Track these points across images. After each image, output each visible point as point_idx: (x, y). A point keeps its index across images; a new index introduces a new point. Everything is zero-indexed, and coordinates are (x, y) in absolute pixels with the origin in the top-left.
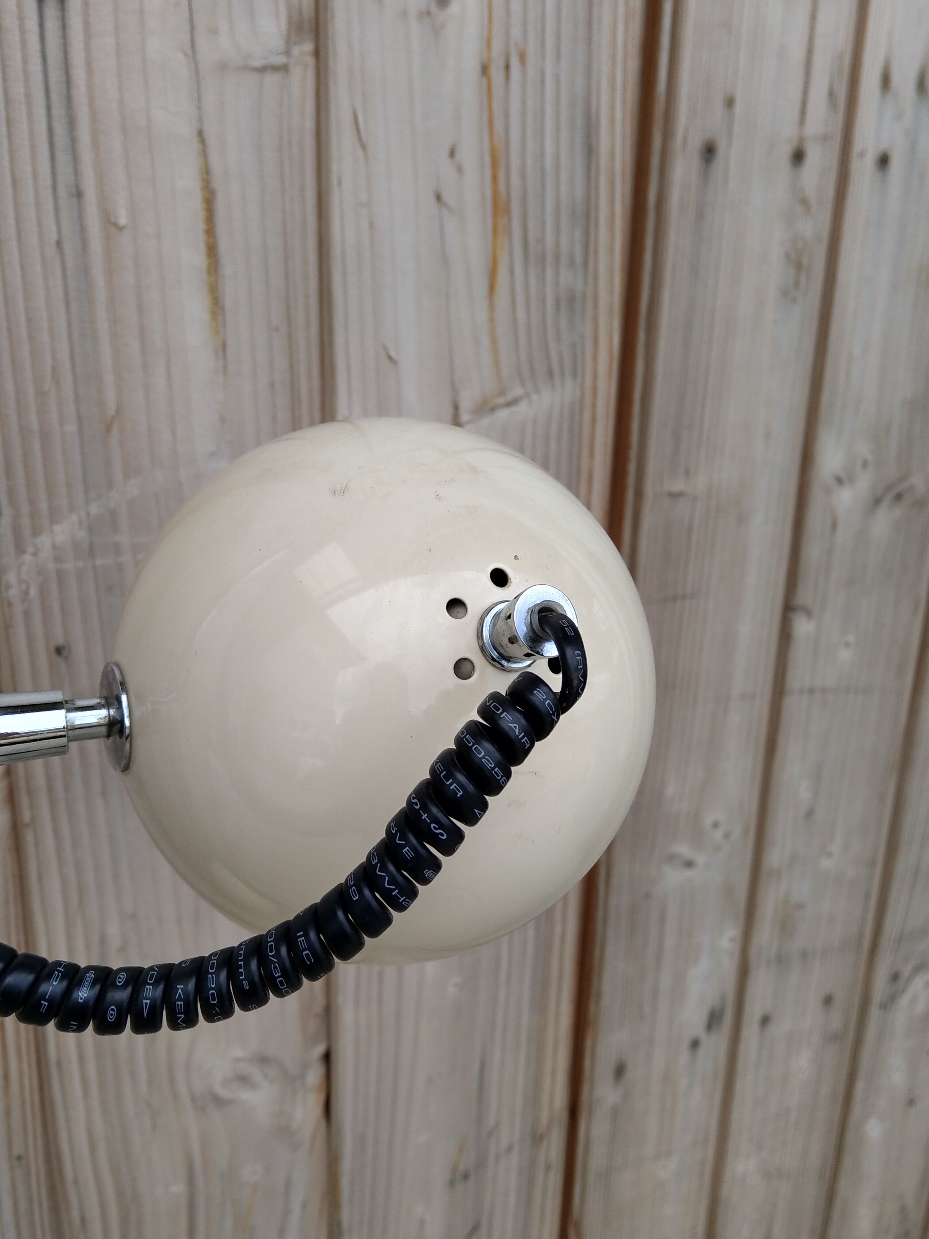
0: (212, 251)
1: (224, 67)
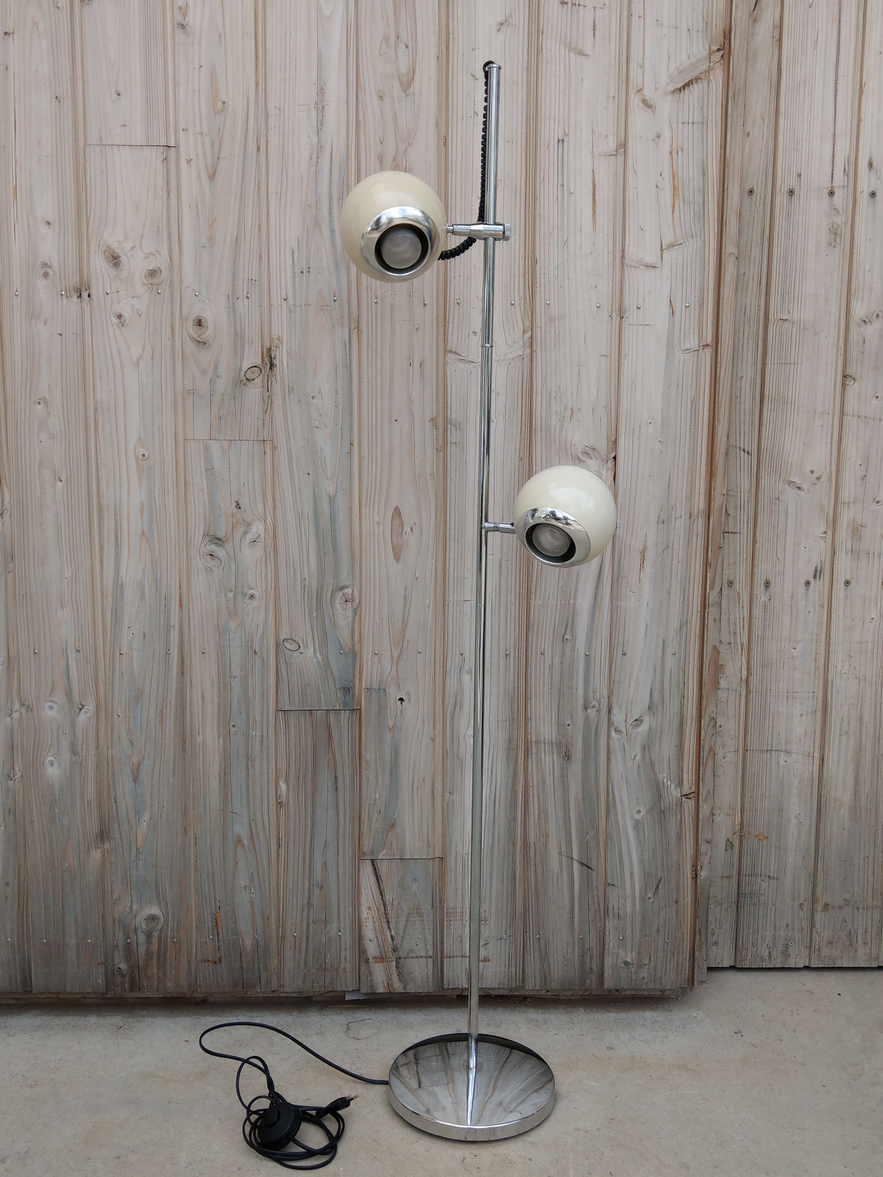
0: (594, 200)
1: (600, 155)
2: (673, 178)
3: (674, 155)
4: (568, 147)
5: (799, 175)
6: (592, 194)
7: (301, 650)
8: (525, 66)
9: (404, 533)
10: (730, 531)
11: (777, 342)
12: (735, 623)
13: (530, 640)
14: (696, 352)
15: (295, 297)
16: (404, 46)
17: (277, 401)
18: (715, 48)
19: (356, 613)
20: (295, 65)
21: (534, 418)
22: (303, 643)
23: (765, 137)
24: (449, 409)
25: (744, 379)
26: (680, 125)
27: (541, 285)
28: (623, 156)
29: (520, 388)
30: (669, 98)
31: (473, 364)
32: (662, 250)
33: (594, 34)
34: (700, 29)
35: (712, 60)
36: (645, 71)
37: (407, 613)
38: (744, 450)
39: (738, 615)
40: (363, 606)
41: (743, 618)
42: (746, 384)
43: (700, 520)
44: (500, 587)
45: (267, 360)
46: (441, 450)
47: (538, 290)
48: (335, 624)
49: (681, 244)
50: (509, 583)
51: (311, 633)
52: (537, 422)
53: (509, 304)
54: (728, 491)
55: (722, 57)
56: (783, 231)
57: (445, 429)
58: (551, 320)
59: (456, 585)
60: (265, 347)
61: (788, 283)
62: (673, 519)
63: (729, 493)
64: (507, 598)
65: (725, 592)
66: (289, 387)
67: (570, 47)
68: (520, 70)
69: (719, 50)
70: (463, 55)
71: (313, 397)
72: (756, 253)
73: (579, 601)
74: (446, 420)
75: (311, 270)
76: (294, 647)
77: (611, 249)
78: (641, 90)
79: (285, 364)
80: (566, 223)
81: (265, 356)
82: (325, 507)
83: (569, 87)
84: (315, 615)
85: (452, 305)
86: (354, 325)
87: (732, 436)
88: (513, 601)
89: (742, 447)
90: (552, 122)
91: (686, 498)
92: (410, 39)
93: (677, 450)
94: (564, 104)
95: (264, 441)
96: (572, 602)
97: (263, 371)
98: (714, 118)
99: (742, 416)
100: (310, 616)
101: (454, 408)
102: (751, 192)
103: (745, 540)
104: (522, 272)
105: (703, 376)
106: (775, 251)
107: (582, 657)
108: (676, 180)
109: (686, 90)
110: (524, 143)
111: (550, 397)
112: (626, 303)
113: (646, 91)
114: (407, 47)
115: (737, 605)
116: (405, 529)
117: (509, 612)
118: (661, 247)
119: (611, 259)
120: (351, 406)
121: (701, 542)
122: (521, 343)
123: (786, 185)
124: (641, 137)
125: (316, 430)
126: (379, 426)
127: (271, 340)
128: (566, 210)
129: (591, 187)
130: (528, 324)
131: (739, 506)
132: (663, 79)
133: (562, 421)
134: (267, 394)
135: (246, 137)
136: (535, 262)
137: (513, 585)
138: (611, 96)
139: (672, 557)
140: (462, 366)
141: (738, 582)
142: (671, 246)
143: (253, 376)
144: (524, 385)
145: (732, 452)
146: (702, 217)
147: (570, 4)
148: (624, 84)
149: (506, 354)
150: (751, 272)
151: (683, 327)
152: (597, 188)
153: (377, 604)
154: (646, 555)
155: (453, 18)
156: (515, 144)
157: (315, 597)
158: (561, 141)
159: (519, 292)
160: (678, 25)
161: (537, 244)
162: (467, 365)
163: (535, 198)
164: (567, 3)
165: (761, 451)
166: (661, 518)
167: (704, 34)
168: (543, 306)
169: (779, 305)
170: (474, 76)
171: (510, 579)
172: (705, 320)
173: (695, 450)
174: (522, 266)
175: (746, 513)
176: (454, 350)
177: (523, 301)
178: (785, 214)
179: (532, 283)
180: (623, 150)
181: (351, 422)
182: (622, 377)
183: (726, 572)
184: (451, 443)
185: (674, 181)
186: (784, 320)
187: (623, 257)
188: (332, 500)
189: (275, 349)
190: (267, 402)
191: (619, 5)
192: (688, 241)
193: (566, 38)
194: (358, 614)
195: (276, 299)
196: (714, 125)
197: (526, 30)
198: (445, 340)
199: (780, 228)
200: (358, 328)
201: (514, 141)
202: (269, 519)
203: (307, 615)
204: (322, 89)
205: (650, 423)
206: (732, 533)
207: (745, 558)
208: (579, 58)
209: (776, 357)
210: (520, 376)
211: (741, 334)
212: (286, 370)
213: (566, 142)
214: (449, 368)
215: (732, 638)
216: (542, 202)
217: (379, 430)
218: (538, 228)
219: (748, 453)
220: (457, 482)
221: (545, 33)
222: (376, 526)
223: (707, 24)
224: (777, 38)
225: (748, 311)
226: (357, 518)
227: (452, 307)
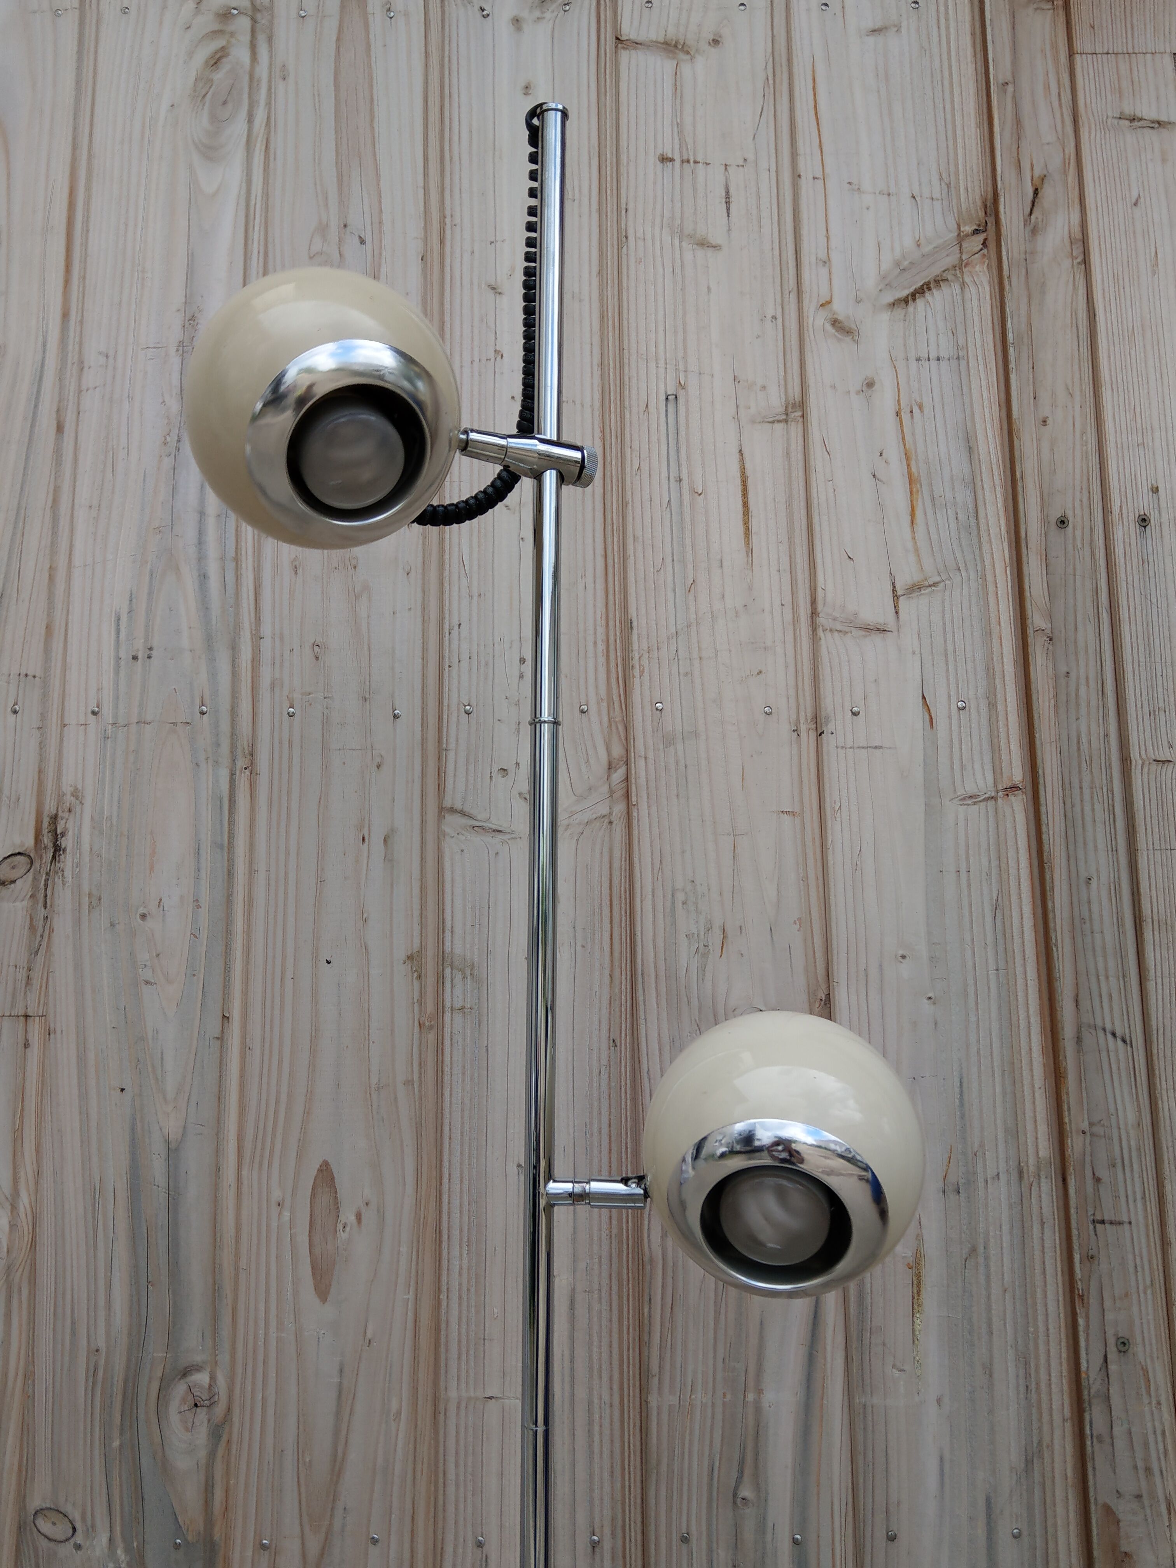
0: (745, 504)
1: (753, 422)
2: (908, 459)
3: (905, 417)
4: (687, 410)
5: (1155, 490)
6: (740, 494)
7: (79, 1539)
8: (595, 269)
9: (340, 1227)
10: (1106, 1218)
11: (1154, 806)
12: (1146, 1445)
13: (652, 1502)
14: (991, 803)
15: (116, 706)
16: (358, 241)
17: (63, 925)
18: (968, 229)
19: (220, 1437)
20: (143, 279)
21: (639, 949)
22: (84, 1519)
23: (1078, 425)
24: (448, 934)
25: (1094, 883)
26: (913, 364)
27: (642, 673)
28: (800, 425)
29: (606, 885)
30: (885, 316)
31: (500, 837)
32: (896, 597)
33: (728, 209)
34: (937, 195)
35: (965, 250)
36: (833, 270)
37: (344, 1433)
38: (1114, 1034)
39: (1149, 1425)
40: (236, 1419)
41: (1163, 1433)
42: (1099, 891)
43: (1045, 1186)
44: (572, 1361)
45: (47, 840)
46: (431, 1028)
47: (637, 681)
48: (165, 1467)
49: (935, 584)
50: (595, 1349)
51: (105, 1491)
52: (647, 956)
53: (577, 713)
54: (1091, 1124)
55: (984, 244)
56: (1137, 592)
57: (440, 979)
58: (669, 741)
59: (464, 1358)
60: (46, 813)
61: (1160, 690)
62: (981, 1185)
63: (1095, 1129)
64: (591, 1390)
65: (1112, 1367)
66: (90, 895)
67: (681, 231)
68: (586, 276)
69: (976, 232)
70: (472, 253)
71: (143, 916)
72: (1086, 635)
73: (769, 1397)
74: (442, 958)
75: (154, 653)
76: (60, 1530)
77: (788, 599)
78: (829, 302)
79: (86, 847)
80: (689, 549)
81: (45, 831)
82: (157, 1168)
83: (684, 302)
84: (116, 1444)
85: (455, 714)
86: (241, 763)
87: (1085, 1004)
88: (606, 1397)
89: (1108, 1026)
90: (652, 365)
91: (1006, 1130)
92: (368, 228)
93: (973, 1019)
94: (676, 332)
95: (26, 1016)
96: (751, 1397)
97: (37, 865)
98: (979, 351)
99: (1100, 960)
100: (105, 1445)
101: (458, 930)
102: (1062, 523)
103: (1143, 1241)
104: (601, 647)
105: (1011, 854)
106: (1125, 628)
107: (785, 1547)
108: (913, 463)
109: (918, 301)
110: (597, 404)
111: (673, 903)
112: (828, 703)
113: (836, 306)
114: (363, 242)
115: (1146, 1401)
116: (343, 1218)
117: (596, 1428)
118: (894, 590)
119: (788, 616)
120: (228, 932)
121: (1052, 1238)
122: (605, 789)
123: (1131, 509)
124: (834, 387)
125: (146, 989)
126: (289, 974)
127: (61, 796)
128: (688, 526)
129: (738, 482)
130: (617, 751)
131: (1119, 1161)
132: (871, 282)
133: (703, 952)
134: (42, 912)
135: (36, 406)
136: (628, 626)
137: (605, 1356)
138: (769, 317)
139: (988, 1277)
140: (477, 839)
141: (1139, 1340)
142: (915, 588)
143: (13, 875)
144: (616, 880)
145: (1088, 1039)
146: (974, 533)
147: (677, 163)
148: (793, 297)
149: (573, 814)
150: (1082, 671)
151: (956, 748)
152: (750, 481)
153: (270, 1411)
154: (923, 1273)
155: (451, 191)
156: (578, 406)
157: (119, 1398)
158: (672, 399)
159: (597, 687)
160: (892, 190)
161: (632, 590)
162: (488, 839)
163: (624, 505)
164: (672, 160)
165: (1151, 1036)
166: (952, 1178)
167: (945, 203)
168: (648, 712)
169: (1148, 734)
170: (494, 289)
171: (596, 1339)
172: (1003, 735)
173: (1014, 1018)
174: (601, 636)
175: (1136, 1176)
176: (458, 806)
177: (605, 704)
178: (1135, 560)
179: (624, 671)
180: (800, 414)
181: (227, 969)
182: (830, 857)
183: (1110, 1316)
184: (452, 1009)
185: (908, 465)
186: (1163, 762)
187: (814, 613)
188: (173, 1151)
189: (66, 815)
190: (40, 930)
191: (773, 160)
192: (950, 578)
193: (673, 218)
194: (225, 1438)
195: (76, 711)
196: (981, 362)
197: (595, 206)
198: (441, 788)
199: (1130, 586)
200: (251, 768)
201: (578, 402)
202: (24, 1200)
203: (97, 1442)
204: (193, 318)
205: (903, 957)
206: (1111, 1223)
207: (1148, 1282)
208: (700, 253)
209: (1156, 836)
210: (606, 860)
211: (1076, 791)
212: (86, 858)
213: (681, 400)
214: (450, 847)
215: (1143, 1483)
216: (638, 511)
217: (289, 983)
218: (631, 561)
219: (1124, 1041)
220: (467, 1101)
221: (630, 212)
222: (275, 1211)
223: (948, 186)
224: (1080, 259)
225: (1085, 746)
226: (232, 1192)
227: (454, 719)
